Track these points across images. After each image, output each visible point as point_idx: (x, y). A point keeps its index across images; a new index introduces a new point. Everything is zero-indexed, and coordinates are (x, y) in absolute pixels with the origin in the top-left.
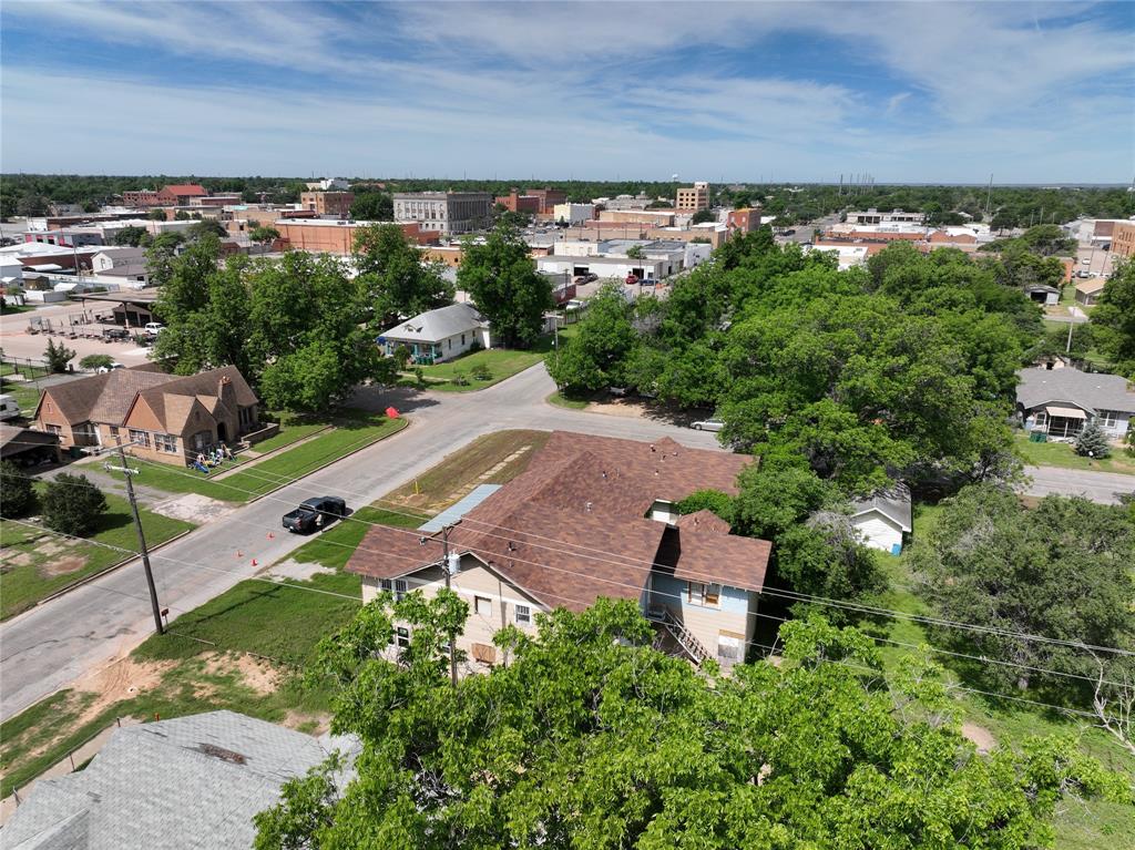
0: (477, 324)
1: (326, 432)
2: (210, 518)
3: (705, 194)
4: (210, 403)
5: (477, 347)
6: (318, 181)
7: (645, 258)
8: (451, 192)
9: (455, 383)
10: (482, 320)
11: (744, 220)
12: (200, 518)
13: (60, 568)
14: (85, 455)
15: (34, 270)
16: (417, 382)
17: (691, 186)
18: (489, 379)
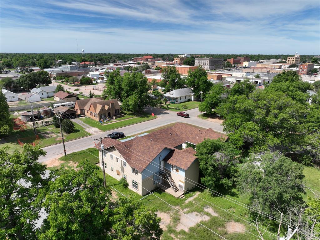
0: (190, 94)
1: (135, 118)
2: (95, 134)
3: (298, 59)
4: (107, 107)
5: (189, 100)
6: (183, 55)
7: (260, 78)
8: (211, 58)
9: (176, 109)
10: (192, 93)
11: (306, 67)
12: (94, 133)
13: (59, 139)
14: (81, 116)
15: (103, 76)
16: (167, 108)
17: (294, 56)
18: (187, 109)
